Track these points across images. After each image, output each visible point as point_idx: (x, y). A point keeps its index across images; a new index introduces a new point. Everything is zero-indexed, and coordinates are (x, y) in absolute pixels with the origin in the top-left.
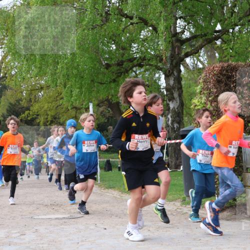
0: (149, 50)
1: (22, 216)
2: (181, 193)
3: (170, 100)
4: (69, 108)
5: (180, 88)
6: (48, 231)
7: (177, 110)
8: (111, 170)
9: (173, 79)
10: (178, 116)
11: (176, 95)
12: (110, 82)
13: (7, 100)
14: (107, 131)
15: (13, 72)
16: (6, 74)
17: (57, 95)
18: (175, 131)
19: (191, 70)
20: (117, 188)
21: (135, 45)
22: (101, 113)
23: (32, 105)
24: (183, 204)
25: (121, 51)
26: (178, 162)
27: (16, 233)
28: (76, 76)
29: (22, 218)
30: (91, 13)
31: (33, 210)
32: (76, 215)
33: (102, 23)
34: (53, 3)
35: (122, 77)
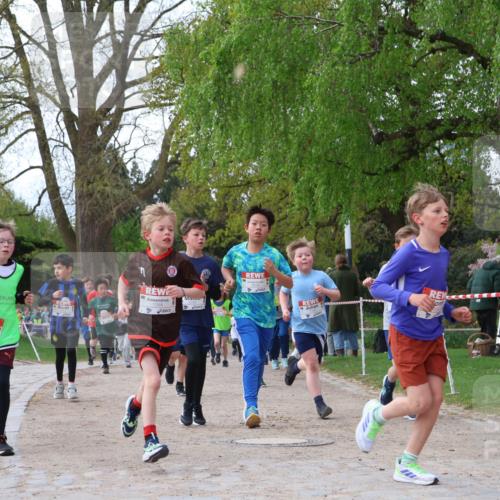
0: (468, 105)
1: (212, 437)
6: (265, 469)
12: (387, 171)
13: (180, 206)
15: (192, 152)
16: (178, 156)
17: (279, 197)
21: (439, 95)
22: (367, 233)
23: (228, 217)
25: (411, 107)
27: (202, 471)
28: (319, 157)
29: (214, 442)
30: (348, 29)
31: (234, 427)
32: (320, 440)
33: (372, 51)
34: (274, 12)
35: (412, 159)
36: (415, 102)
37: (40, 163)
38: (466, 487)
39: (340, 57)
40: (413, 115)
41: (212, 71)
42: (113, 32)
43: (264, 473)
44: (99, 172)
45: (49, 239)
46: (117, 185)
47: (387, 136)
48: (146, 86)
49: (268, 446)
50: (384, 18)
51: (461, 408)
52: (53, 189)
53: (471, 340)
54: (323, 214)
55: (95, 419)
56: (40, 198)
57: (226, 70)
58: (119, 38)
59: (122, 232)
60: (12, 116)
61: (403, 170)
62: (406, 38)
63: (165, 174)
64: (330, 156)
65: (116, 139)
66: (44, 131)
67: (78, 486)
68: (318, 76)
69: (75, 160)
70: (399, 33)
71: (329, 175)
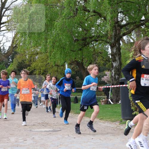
0: (102, 32)
1: (25, 129)
2: (120, 117)
3: (113, 61)
4: (54, 65)
5: (120, 54)
7: (117, 67)
8: (78, 103)
9: (116, 49)
10: (118, 71)
11: (117, 58)
12: (78, 50)
13: (17, 60)
14: (76, 79)
15: (21, 44)
16: (17, 45)
17: (46, 57)
18: (116, 80)
19: (126, 44)
21: (93, 29)
22: (72, 68)
23: (32, 63)
24: (121, 124)
25: (85, 32)
26: (118, 98)
27: (21, 139)
28: (58, 46)
29: (25, 131)
30: (67, 9)
31: (32, 126)
32: (57, 130)
35: (85, 47)
38: (98, 142)
39: (65, 17)
40: (86, 34)
43: (40, 139)
47: (77, 40)
48: (7, 24)
49: (42, 131)
51: (98, 120)
53: (102, 100)
61: (83, 50)
62: (84, 11)
63: (13, 50)
64: (62, 46)
68: (58, 23)
70: (82, 10)
71: (61, 51)
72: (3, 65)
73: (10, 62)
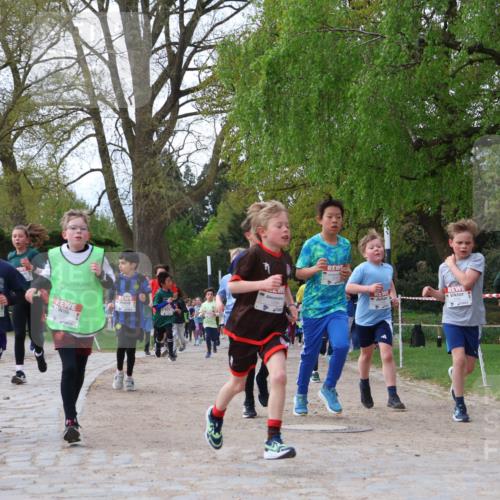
6: (308, 453)
8: (424, 345)
13: (230, 207)
14: (416, 270)
15: (242, 158)
16: (229, 159)
20: (435, 379)
22: (405, 235)
25: (449, 115)
27: (250, 454)
28: (361, 162)
30: (390, 41)
32: (359, 427)
33: (413, 62)
34: (320, 25)
35: (449, 165)
36: (452, 111)
37: (100, 167)
39: (382, 67)
40: (450, 124)
41: (262, 81)
42: (169, 44)
44: (155, 175)
45: (108, 237)
46: (171, 187)
47: (425, 143)
48: (199, 94)
49: (311, 432)
50: (424, 31)
52: (111, 190)
54: (364, 216)
55: (150, 404)
56: (100, 199)
57: (275, 81)
58: (175, 49)
59: (176, 231)
60: (74, 122)
61: (440, 175)
62: (446, 49)
63: (216, 178)
64: (372, 161)
65: (170, 145)
66: (104, 137)
67: (135, 465)
68: (361, 85)
69: (133, 164)
70: (439, 44)
71: (369, 179)
72: (188, 224)
73: (207, 215)
